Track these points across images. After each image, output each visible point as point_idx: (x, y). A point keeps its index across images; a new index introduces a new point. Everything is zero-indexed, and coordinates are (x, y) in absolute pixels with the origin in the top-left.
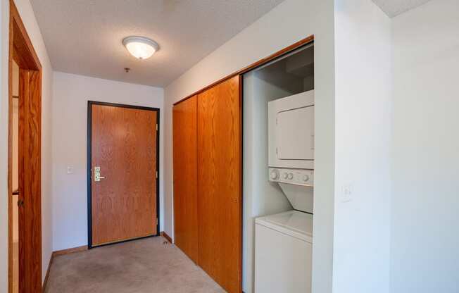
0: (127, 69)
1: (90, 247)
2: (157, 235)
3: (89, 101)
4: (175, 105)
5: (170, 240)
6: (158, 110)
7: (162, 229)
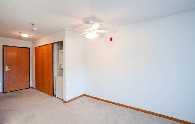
0: (19, 37)
1: (3, 92)
2: (29, 88)
3: (3, 45)
4: (36, 47)
5: (34, 88)
6: (29, 48)
7: (31, 86)
